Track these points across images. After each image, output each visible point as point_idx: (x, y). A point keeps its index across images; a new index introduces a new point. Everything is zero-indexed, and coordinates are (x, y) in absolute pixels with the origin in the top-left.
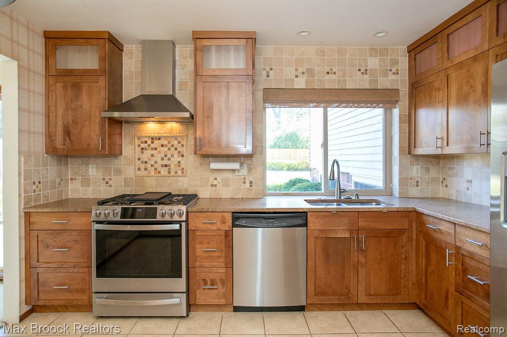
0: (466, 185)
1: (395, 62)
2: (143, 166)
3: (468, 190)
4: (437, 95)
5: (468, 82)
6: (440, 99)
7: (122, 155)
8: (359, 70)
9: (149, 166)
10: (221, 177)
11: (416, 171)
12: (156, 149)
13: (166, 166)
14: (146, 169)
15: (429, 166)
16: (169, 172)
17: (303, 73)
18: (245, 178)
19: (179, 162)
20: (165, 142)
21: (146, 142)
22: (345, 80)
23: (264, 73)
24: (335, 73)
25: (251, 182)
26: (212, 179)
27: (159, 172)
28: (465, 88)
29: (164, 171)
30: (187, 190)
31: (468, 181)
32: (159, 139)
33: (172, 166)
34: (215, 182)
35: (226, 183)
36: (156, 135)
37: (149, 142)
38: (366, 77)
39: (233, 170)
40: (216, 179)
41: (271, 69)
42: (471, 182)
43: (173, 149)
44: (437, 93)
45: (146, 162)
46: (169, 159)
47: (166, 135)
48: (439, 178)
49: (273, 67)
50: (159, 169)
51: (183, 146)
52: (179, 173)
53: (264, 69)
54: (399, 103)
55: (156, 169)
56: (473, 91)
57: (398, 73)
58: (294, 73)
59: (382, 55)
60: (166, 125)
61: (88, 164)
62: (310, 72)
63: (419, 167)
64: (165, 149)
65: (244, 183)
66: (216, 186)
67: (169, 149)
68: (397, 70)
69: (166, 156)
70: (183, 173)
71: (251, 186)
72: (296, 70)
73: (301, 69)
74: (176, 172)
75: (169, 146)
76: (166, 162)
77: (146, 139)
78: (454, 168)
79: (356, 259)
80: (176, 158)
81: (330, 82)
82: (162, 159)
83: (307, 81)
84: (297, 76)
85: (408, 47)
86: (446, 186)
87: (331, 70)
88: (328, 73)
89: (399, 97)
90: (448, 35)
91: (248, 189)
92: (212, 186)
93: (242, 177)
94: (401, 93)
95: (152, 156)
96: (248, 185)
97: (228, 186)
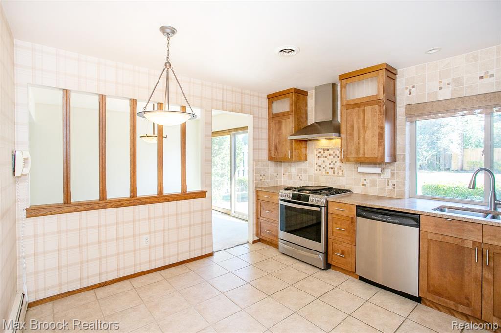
2: (318, 168)
7: (307, 160)
9: (322, 168)
10: (369, 178)
12: (326, 157)
13: (332, 169)
14: (320, 170)
16: (334, 173)
17: (449, 84)
18: (389, 181)
19: (340, 166)
20: (331, 152)
21: (320, 152)
23: (407, 92)
24: (492, 76)
25: (394, 185)
26: (362, 179)
27: (328, 173)
29: (331, 172)
30: (345, 186)
32: (328, 150)
33: (336, 169)
34: (365, 183)
35: (373, 183)
36: (326, 148)
37: (322, 152)
40: (365, 180)
41: (413, 87)
43: (336, 157)
45: (320, 166)
46: (334, 164)
47: (332, 147)
49: (415, 85)
50: (328, 171)
52: (340, 174)
53: (406, 88)
55: (326, 171)
58: (438, 85)
60: (332, 141)
61: (290, 166)
62: (457, 81)
64: (331, 157)
65: (388, 184)
66: (365, 185)
67: (334, 157)
69: (332, 162)
70: (342, 174)
71: (394, 188)
72: (441, 82)
73: (445, 81)
74: (338, 174)
75: (334, 155)
76: (332, 166)
77: (320, 151)
80: (338, 163)
82: (330, 164)
83: (453, 91)
84: (441, 88)
87: (487, 73)
88: (482, 77)
91: (392, 190)
92: (363, 185)
93: (386, 180)
95: (324, 161)
96: (391, 186)
97: (375, 186)
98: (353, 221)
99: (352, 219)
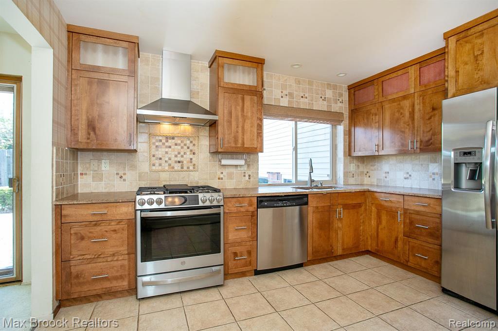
0: (384, 175)
1: (341, 95)
2: (157, 162)
3: (386, 177)
4: (374, 119)
5: (398, 111)
6: (377, 120)
8: (321, 97)
9: (163, 162)
10: (226, 171)
11: (352, 167)
12: (170, 147)
13: (179, 162)
14: (160, 165)
15: (359, 164)
16: (182, 168)
17: (286, 95)
18: (245, 172)
19: (191, 159)
20: (179, 142)
21: (161, 141)
22: (313, 103)
24: (306, 98)
25: (250, 176)
26: (219, 173)
27: (173, 168)
28: (397, 114)
29: (177, 167)
31: (386, 173)
32: (173, 138)
33: (185, 162)
34: (222, 176)
35: (230, 176)
36: (170, 135)
37: (164, 141)
38: (325, 103)
39: (235, 165)
40: (222, 173)
42: (388, 173)
43: (185, 147)
44: (374, 116)
45: (160, 159)
46: (182, 156)
47: (179, 135)
48: (364, 172)
50: (173, 165)
51: (194, 145)
52: (191, 168)
54: (343, 122)
55: (170, 165)
56: (403, 117)
57: (342, 103)
58: (281, 94)
59: (334, 89)
60: (179, 126)
62: (291, 95)
63: (354, 164)
64: (179, 147)
65: (244, 176)
66: (222, 179)
67: (182, 148)
68: (342, 100)
69: (179, 153)
70: (194, 168)
71: (249, 178)
72: (282, 92)
73: (285, 92)
74: (188, 168)
75: (182, 145)
76: (179, 159)
77: (160, 138)
78: (375, 165)
79: (336, 225)
80: (189, 155)
81: (304, 104)
82: (176, 156)
83: (289, 101)
84: (282, 97)
85: (348, 86)
86: (369, 177)
87: (304, 95)
88: (302, 97)
89: (344, 118)
90: (382, 82)
91: (247, 181)
92: (219, 179)
93: (243, 171)
94: (345, 116)
95: (167, 153)
97: (232, 179)
98: (254, 216)
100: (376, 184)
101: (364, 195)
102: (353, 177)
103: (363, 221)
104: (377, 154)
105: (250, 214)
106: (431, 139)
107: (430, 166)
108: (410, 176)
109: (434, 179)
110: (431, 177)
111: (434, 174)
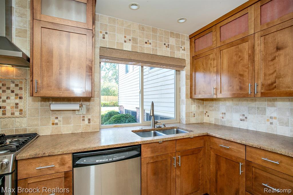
0: (221, 115)
1: (183, 43)
3: (223, 118)
4: (212, 63)
5: (236, 55)
6: (215, 65)
8: (165, 44)
10: (61, 116)
11: (194, 107)
15: (200, 105)
16: (4, 114)
17: (130, 40)
18: (84, 116)
19: (17, 104)
22: (157, 49)
23: (101, 35)
24: (150, 44)
25: (89, 120)
26: (53, 118)
28: (235, 58)
30: (25, 130)
31: (223, 113)
33: (8, 108)
34: (56, 121)
35: (67, 121)
38: (168, 49)
39: (73, 110)
40: (57, 118)
41: (106, 33)
42: (225, 114)
43: (9, 91)
44: (212, 61)
46: (4, 101)
48: (203, 112)
49: (108, 32)
51: (21, 89)
52: (17, 114)
53: (101, 32)
54: (185, 67)
56: (241, 60)
57: (185, 50)
58: (124, 39)
59: (177, 37)
62: (134, 40)
63: (195, 105)
65: (84, 120)
66: (57, 124)
67: (4, 91)
68: (185, 48)
70: (21, 114)
71: (89, 122)
72: (125, 37)
73: (128, 37)
74: (13, 114)
75: (4, 88)
78: (213, 106)
79: (174, 174)
80: (13, 100)
81: (148, 49)
83: (132, 46)
84: (125, 42)
85: (189, 36)
86: (208, 116)
87: (148, 41)
88: (146, 43)
89: (185, 64)
90: (220, 27)
91: (87, 125)
92: (53, 124)
93: (82, 116)
94: (187, 62)
96: (86, 122)
97: (69, 124)
98: (68, 177)
99: (66, 173)
100: (214, 123)
101: (203, 139)
102: (194, 117)
103: (202, 165)
104: (215, 97)
105: (62, 175)
106: (275, 82)
107: (267, 110)
108: (246, 118)
109: (271, 123)
110: (268, 120)
111: (271, 118)
